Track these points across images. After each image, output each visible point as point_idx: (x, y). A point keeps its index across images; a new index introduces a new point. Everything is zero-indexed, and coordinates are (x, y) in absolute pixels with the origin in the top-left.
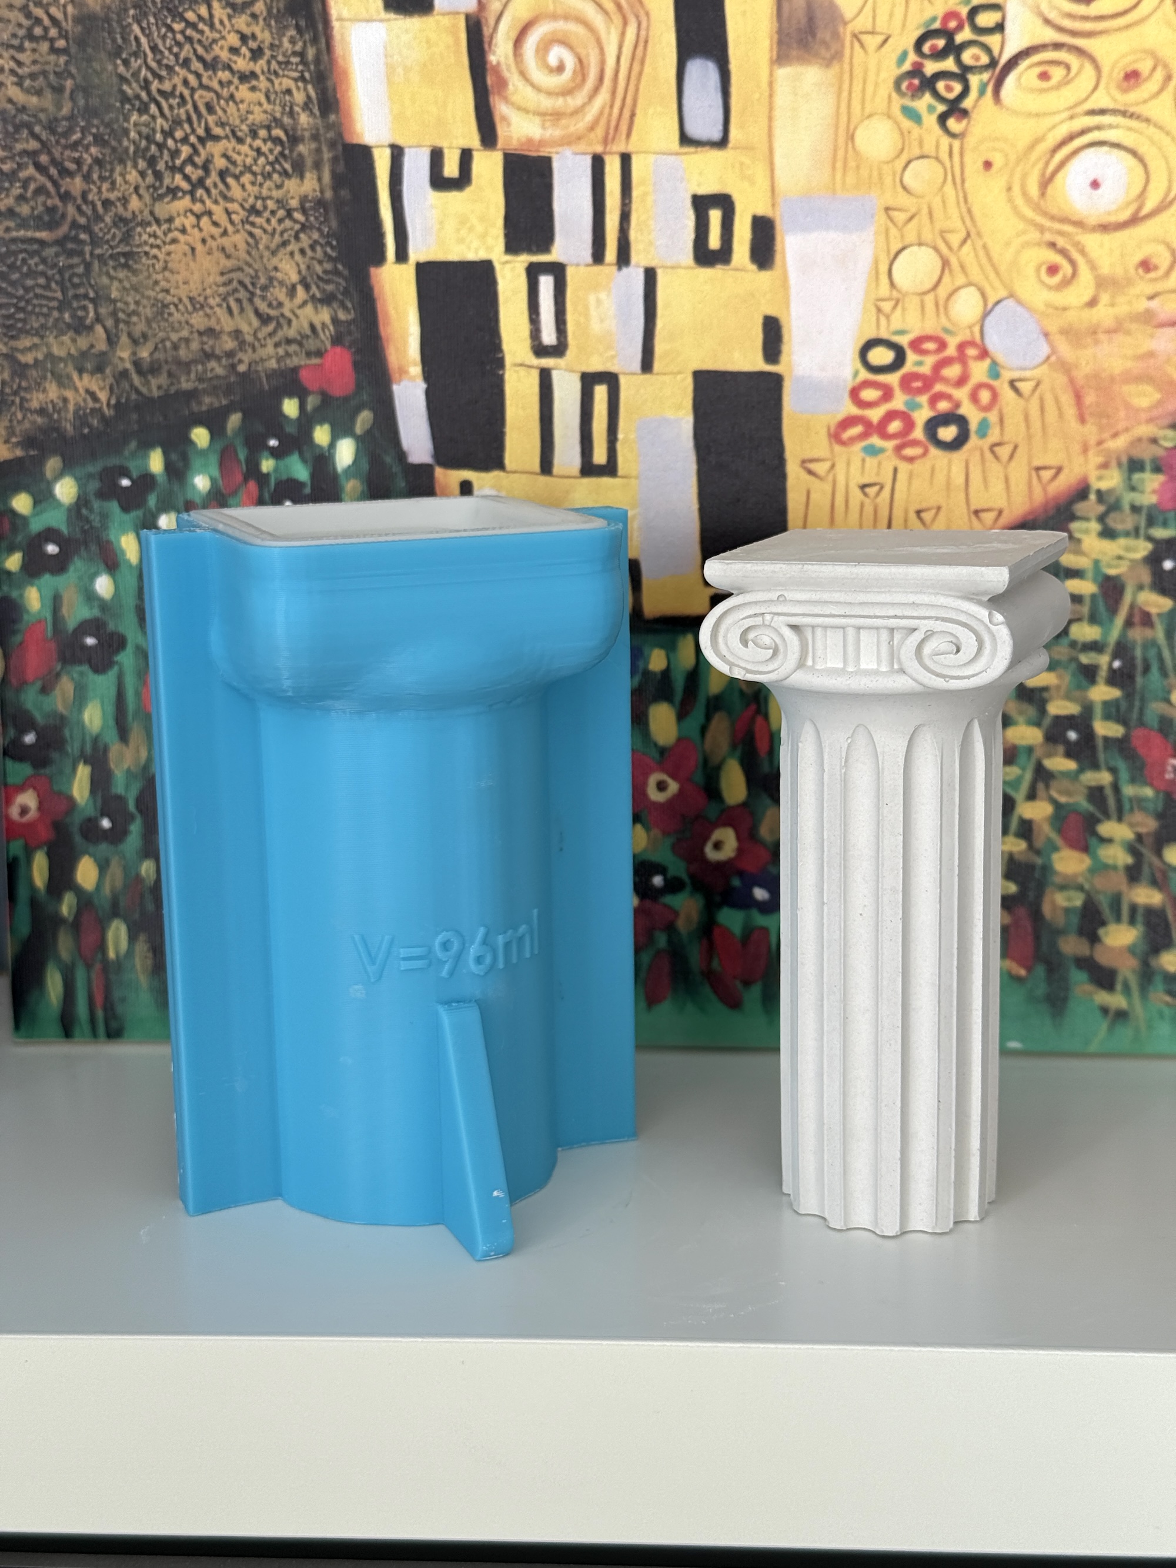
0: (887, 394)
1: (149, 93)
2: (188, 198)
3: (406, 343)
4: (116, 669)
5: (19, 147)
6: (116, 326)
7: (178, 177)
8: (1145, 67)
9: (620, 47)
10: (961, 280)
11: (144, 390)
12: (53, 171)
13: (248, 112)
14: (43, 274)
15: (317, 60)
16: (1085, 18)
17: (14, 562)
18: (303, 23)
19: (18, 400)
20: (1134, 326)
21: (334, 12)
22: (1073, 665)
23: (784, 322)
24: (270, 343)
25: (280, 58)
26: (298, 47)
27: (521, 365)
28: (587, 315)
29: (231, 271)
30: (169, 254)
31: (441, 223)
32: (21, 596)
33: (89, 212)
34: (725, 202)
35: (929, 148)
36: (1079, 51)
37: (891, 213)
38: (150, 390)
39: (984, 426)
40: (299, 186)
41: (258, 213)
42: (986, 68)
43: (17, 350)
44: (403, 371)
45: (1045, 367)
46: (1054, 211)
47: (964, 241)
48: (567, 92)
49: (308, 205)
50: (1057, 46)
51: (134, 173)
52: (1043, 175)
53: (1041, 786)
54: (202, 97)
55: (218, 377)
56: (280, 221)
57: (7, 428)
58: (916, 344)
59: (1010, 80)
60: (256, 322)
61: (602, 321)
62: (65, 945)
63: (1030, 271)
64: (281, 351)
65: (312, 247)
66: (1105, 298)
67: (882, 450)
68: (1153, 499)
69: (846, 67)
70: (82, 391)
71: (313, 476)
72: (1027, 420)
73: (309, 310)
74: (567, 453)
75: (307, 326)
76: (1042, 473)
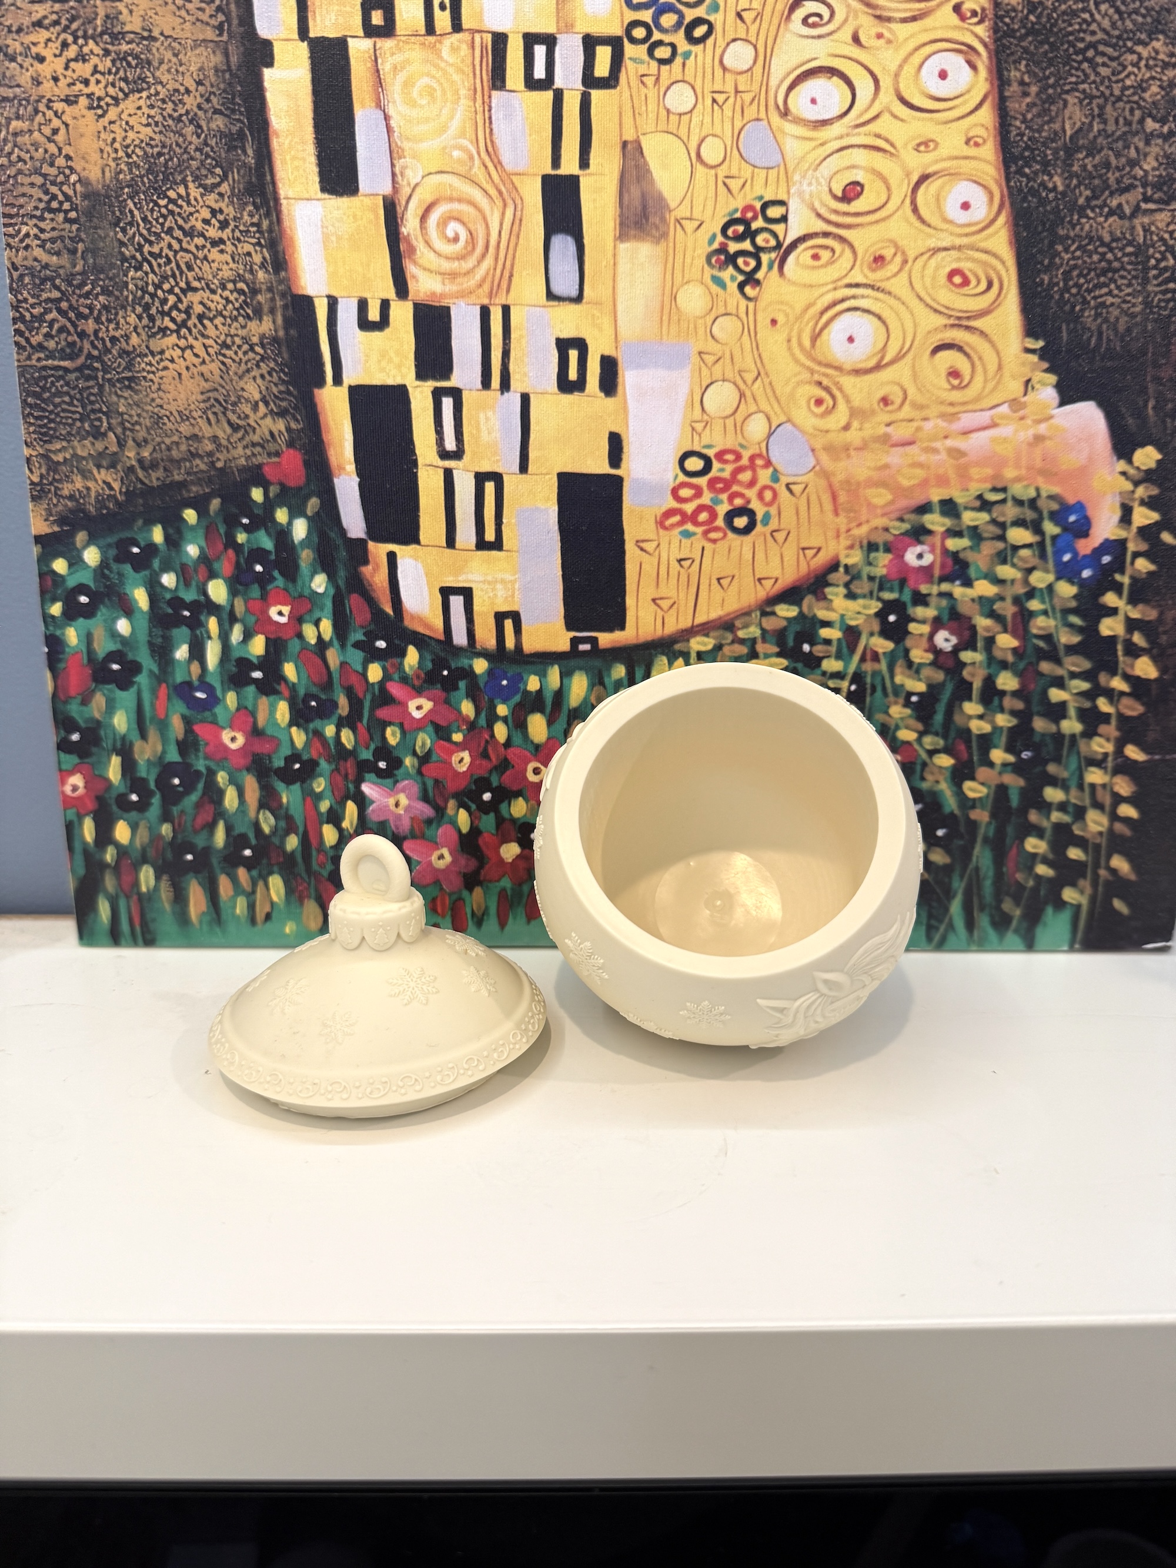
0: (699, 492)
1: (142, 254)
2: (175, 335)
3: (342, 447)
4: (135, 687)
5: (45, 296)
6: (124, 434)
7: (167, 321)
8: (888, 253)
9: (501, 224)
10: (753, 408)
11: (147, 481)
12: (72, 315)
13: (218, 269)
14: (67, 393)
15: (270, 231)
16: (848, 214)
17: (56, 609)
18: (258, 201)
19: (53, 489)
20: (875, 446)
21: (283, 191)
23: (624, 437)
24: (240, 445)
25: (242, 228)
26: (255, 220)
27: (430, 465)
28: (478, 428)
29: (209, 391)
30: (161, 378)
31: (367, 356)
32: (63, 634)
33: (100, 346)
34: (581, 345)
35: (731, 307)
36: (842, 239)
37: (704, 356)
38: (151, 481)
39: (767, 517)
40: (259, 327)
41: (228, 347)
42: (774, 249)
43: (50, 451)
44: (341, 468)
45: (812, 473)
46: (820, 358)
47: (757, 378)
48: (461, 257)
49: (266, 341)
50: (826, 235)
51: (133, 316)
52: (814, 330)
54: (183, 258)
55: (202, 471)
56: (245, 353)
57: (46, 509)
58: (720, 456)
59: (791, 259)
60: (229, 430)
61: (489, 433)
62: (110, 882)
63: (803, 403)
65: (270, 373)
66: (855, 424)
67: (694, 534)
68: (884, 571)
69: (671, 245)
70: (100, 482)
71: (276, 546)
72: (797, 513)
73: (269, 420)
74: (466, 533)
75: (267, 433)
76: (807, 552)
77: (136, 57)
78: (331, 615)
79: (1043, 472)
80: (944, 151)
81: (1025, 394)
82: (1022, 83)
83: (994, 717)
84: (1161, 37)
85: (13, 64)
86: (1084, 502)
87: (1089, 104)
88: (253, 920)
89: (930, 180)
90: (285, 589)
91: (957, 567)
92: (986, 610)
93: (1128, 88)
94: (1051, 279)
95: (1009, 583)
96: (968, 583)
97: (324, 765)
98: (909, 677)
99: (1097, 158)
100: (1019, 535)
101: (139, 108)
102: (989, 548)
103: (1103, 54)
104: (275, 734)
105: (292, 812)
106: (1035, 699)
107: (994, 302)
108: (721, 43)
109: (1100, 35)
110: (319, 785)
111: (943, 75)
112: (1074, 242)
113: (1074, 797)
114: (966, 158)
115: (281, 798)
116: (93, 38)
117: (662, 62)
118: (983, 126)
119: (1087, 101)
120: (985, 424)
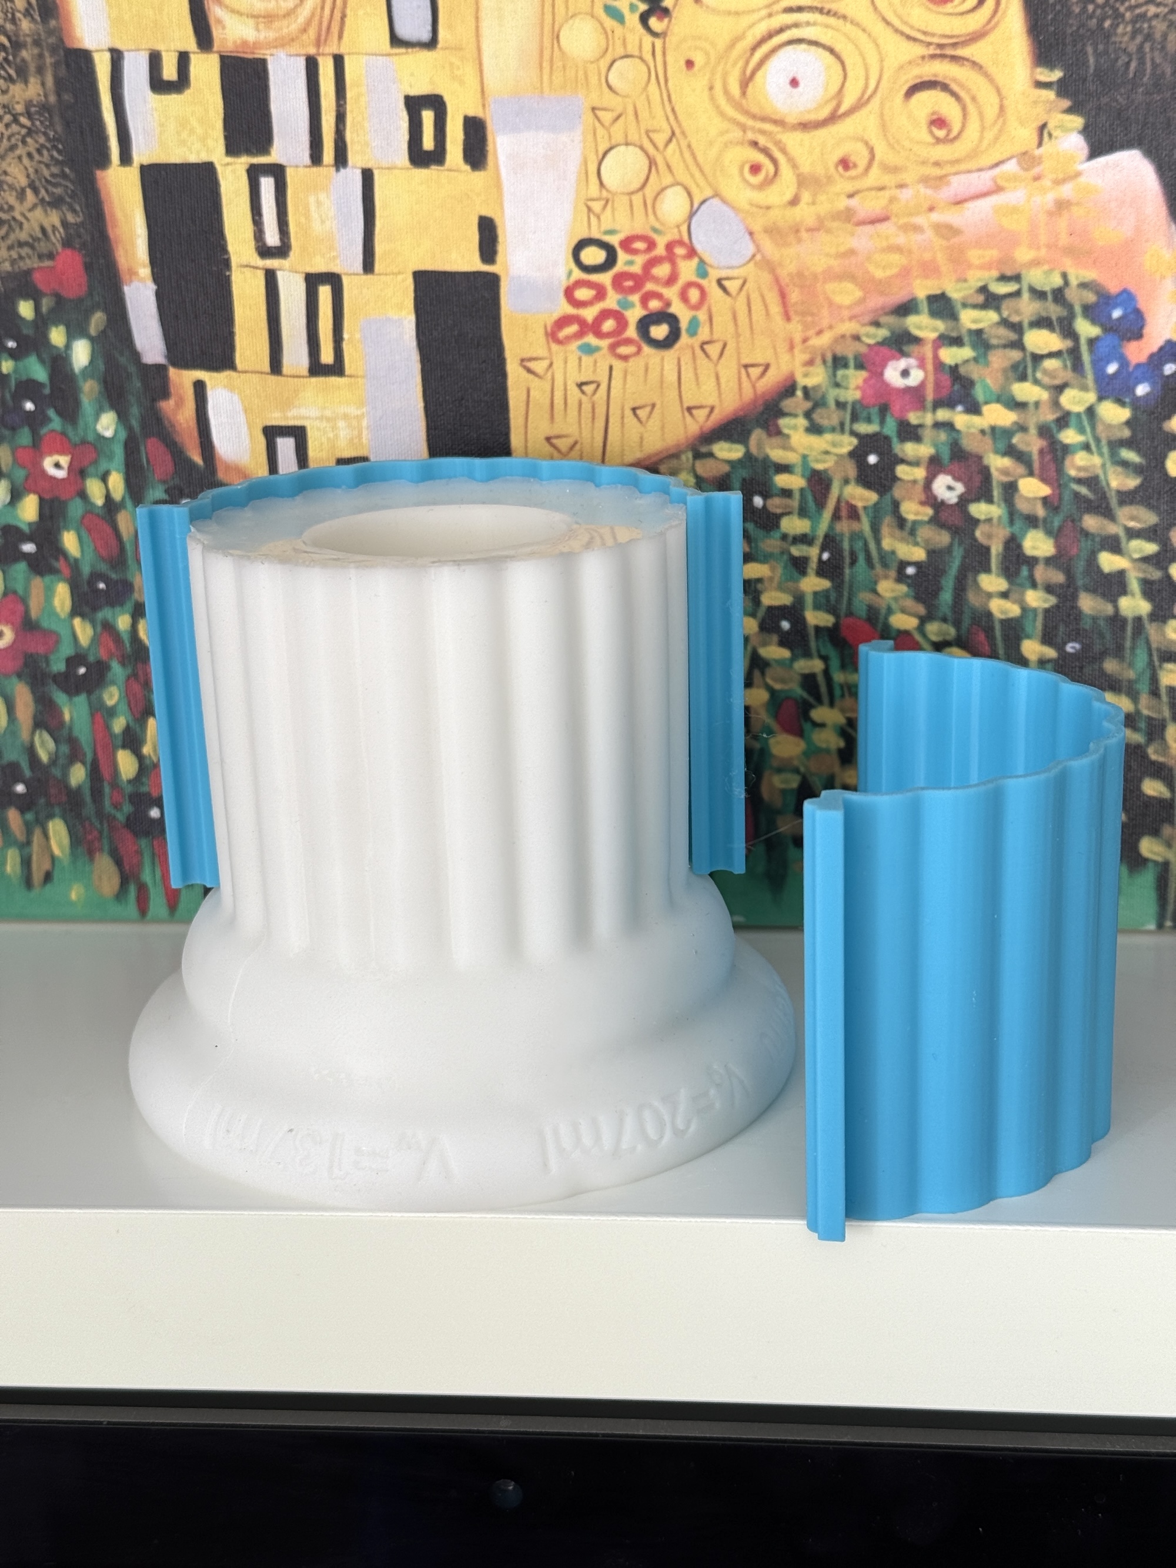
0: (601, 293)
3: (133, 245)
10: (668, 180)
20: (835, 224)
22: (785, 557)
23: (498, 222)
24: (3, 246)
27: (247, 266)
28: (307, 216)
31: (162, 125)
34: (437, 103)
35: (632, 48)
37: (598, 112)
39: (694, 324)
40: (24, 91)
44: (133, 273)
45: (751, 264)
46: (755, 110)
47: (670, 140)
49: (33, 109)
52: (745, 71)
53: (757, 673)
58: (627, 244)
61: (323, 222)
63: (734, 171)
64: (14, 254)
65: (39, 151)
66: (806, 197)
67: (597, 349)
68: (857, 395)
71: (52, 377)
72: (735, 318)
73: (39, 212)
74: (295, 353)
75: (38, 229)
76: (751, 370)
78: (122, 467)
79: (1069, 251)
81: (1040, 144)
83: (1023, 594)
86: (1133, 291)
88: (28, 883)
90: (63, 434)
91: (956, 387)
92: (1001, 446)
95: (1031, 408)
96: (974, 409)
97: (117, 670)
98: (902, 540)
100: (1040, 340)
102: (1000, 359)
104: (54, 627)
105: (76, 733)
106: (1080, 566)
107: (988, 22)
110: (111, 696)
113: (1146, 706)
115: (60, 714)
120: (985, 190)
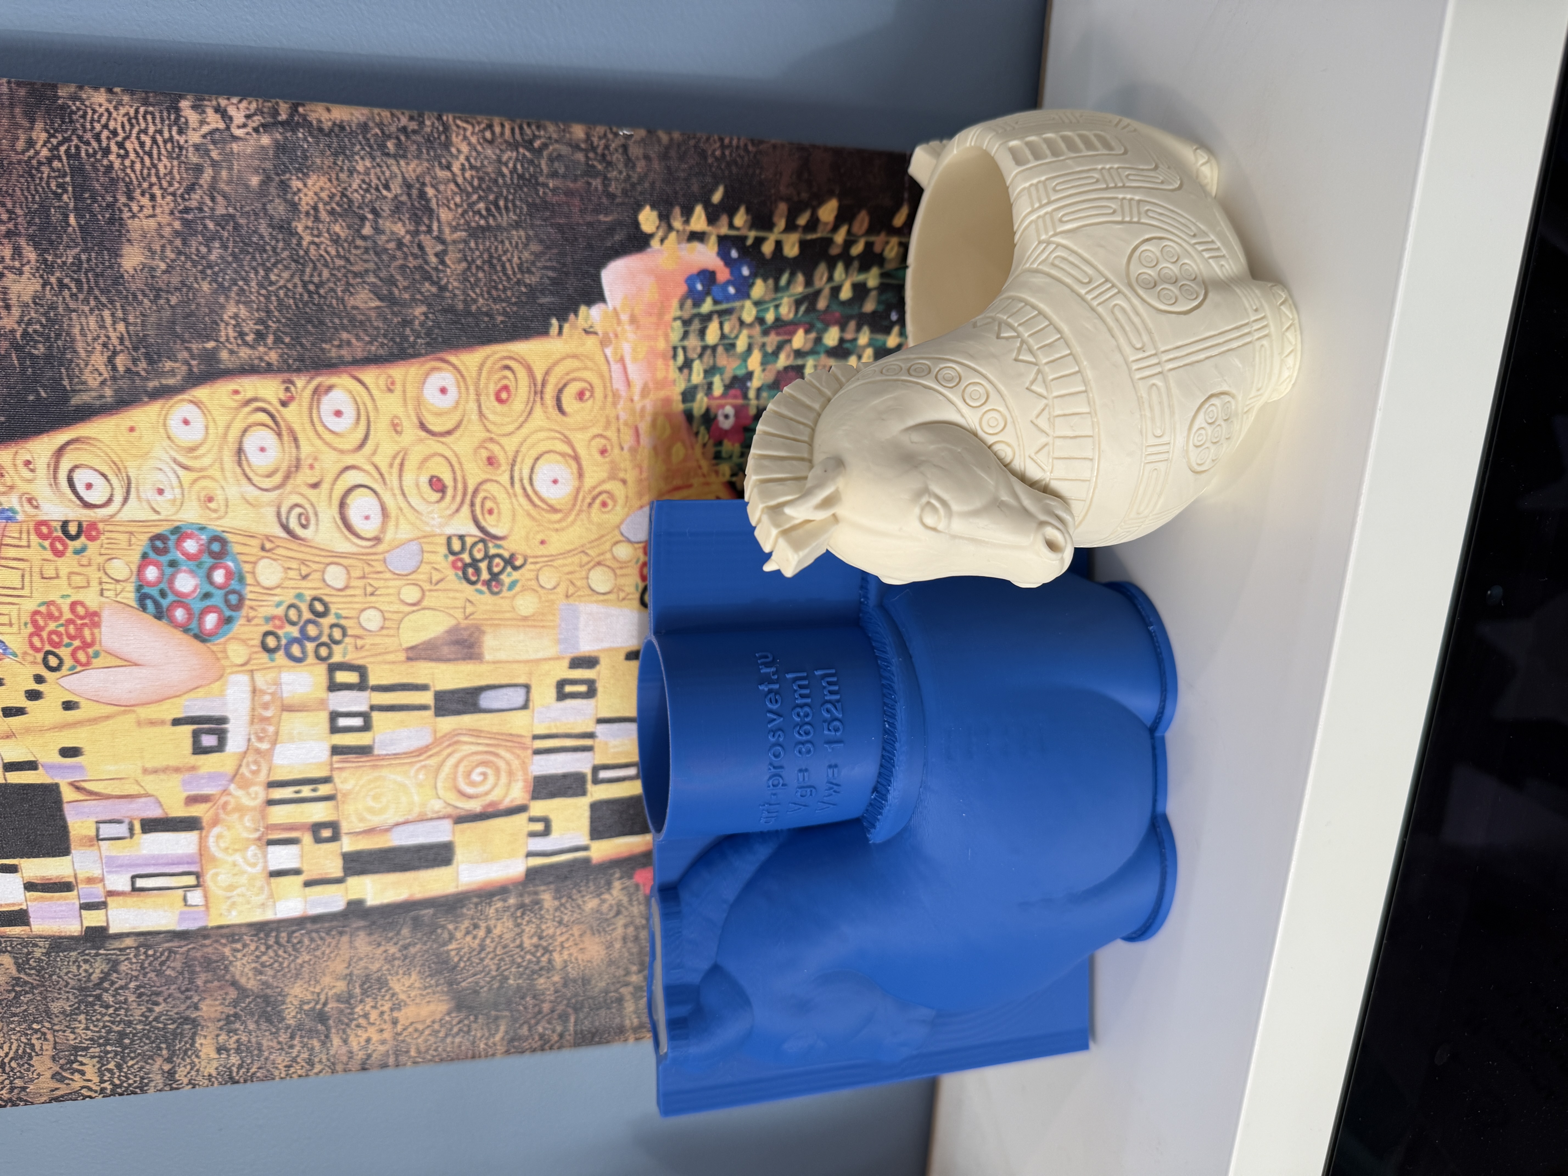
1: (498, 976)
2: (553, 954)
3: (633, 843)
5: (526, 1033)
6: (620, 982)
7: (543, 959)
8: (484, 454)
9: (472, 743)
10: (608, 555)
12: (539, 1017)
13: (508, 928)
14: (593, 1018)
15: (480, 897)
16: (455, 488)
18: (459, 905)
21: (453, 891)
23: (627, 650)
24: (631, 910)
25: (478, 915)
26: (472, 906)
28: (621, 752)
29: (592, 931)
30: (583, 961)
31: (568, 830)
33: (561, 999)
34: (561, 684)
35: (532, 575)
36: (476, 492)
37: (570, 594)
40: (547, 901)
41: (562, 920)
42: (485, 544)
43: (632, 1028)
46: (570, 504)
47: (586, 554)
48: (497, 770)
49: (558, 896)
50: (472, 504)
51: (540, 980)
52: (549, 511)
54: (499, 951)
58: (643, 578)
59: (493, 531)
60: (620, 917)
61: (625, 744)
63: (605, 517)
64: (635, 903)
65: (580, 892)
69: (484, 622)
73: (614, 892)
75: (622, 892)
77: (364, 983)
79: (661, 315)
80: (400, 411)
81: (596, 333)
82: (340, 347)
83: (860, 346)
84: (294, 224)
85: (374, 1056)
87: (352, 285)
89: (424, 421)
91: (736, 385)
92: (772, 358)
93: (338, 251)
94: (499, 314)
95: (751, 340)
96: (750, 375)
99: (399, 277)
100: (712, 335)
101: (399, 980)
102: (722, 359)
103: (312, 276)
106: (848, 311)
107: (521, 363)
108: (327, 591)
109: (296, 280)
111: (338, 413)
112: (469, 295)
114: (404, 391)
116: (352, 1009)
117: (344, 634)
118: (377, 378)
119: (352, 290)
120: (622, 368)
